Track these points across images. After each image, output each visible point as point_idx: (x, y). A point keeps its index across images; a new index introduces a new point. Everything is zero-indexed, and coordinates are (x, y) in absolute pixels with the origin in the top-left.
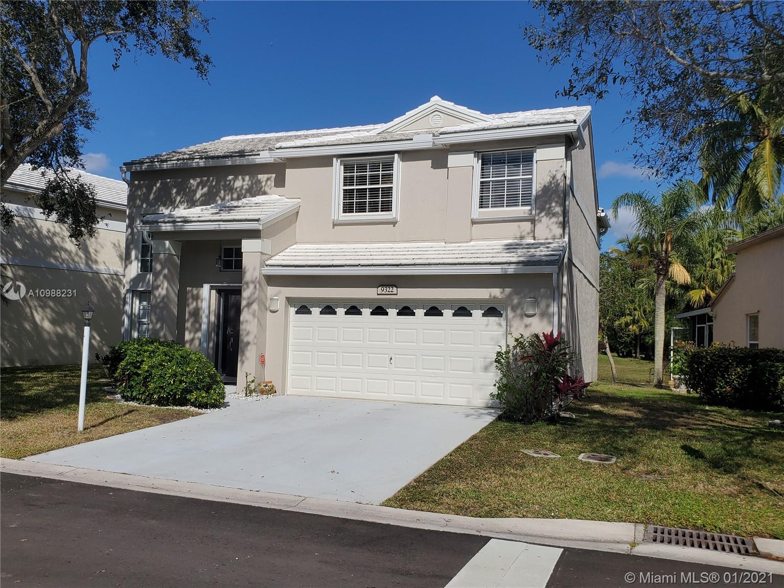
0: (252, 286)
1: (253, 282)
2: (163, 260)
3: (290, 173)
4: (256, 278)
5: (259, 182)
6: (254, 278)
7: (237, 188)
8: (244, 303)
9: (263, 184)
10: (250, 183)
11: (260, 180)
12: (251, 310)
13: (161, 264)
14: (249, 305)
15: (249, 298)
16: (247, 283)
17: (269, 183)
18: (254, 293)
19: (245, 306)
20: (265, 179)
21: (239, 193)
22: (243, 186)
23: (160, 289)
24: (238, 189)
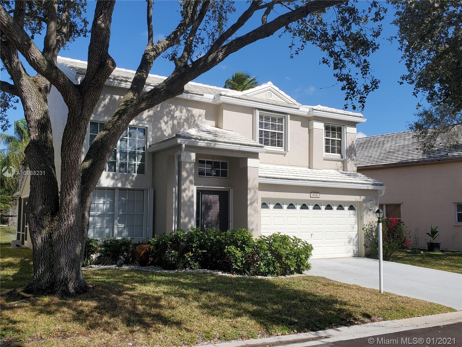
0: (252, 192)
1: (253, 189)
2: (188, 169)
3: (226, 114)
4: (255, 186)
5: (193, 116)
6: (254, 186)
7: (176, 117)
8: (249, 202)
9: (196, 118)
10: (186, 115)
11: (194, 115)
12: (253, 207)
13: (187, 172)
14: (252, 203)
15: (251, 199)
16: (250, 189)
17: (200, 118)
18: (254, 196)
19: (249, 205)
20: (198, 115)
21: (179, 120)
22: (181, 116)
23: (187, 191)
24: (178, 118)
